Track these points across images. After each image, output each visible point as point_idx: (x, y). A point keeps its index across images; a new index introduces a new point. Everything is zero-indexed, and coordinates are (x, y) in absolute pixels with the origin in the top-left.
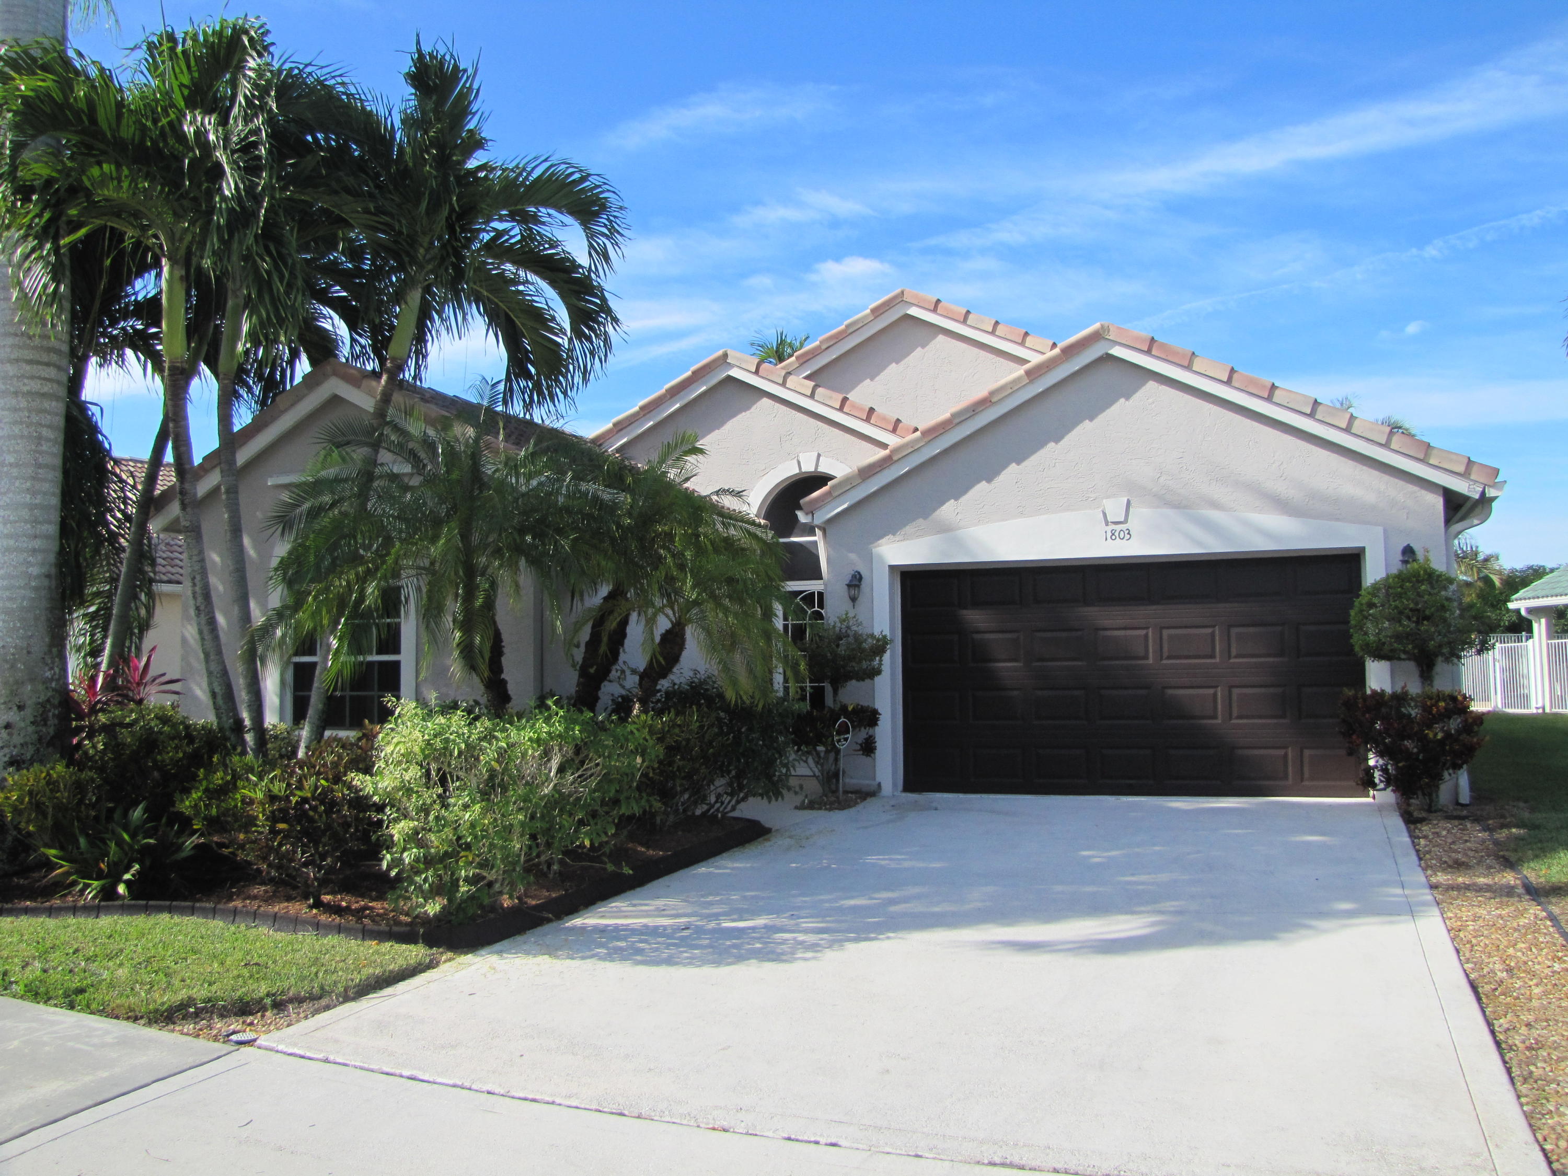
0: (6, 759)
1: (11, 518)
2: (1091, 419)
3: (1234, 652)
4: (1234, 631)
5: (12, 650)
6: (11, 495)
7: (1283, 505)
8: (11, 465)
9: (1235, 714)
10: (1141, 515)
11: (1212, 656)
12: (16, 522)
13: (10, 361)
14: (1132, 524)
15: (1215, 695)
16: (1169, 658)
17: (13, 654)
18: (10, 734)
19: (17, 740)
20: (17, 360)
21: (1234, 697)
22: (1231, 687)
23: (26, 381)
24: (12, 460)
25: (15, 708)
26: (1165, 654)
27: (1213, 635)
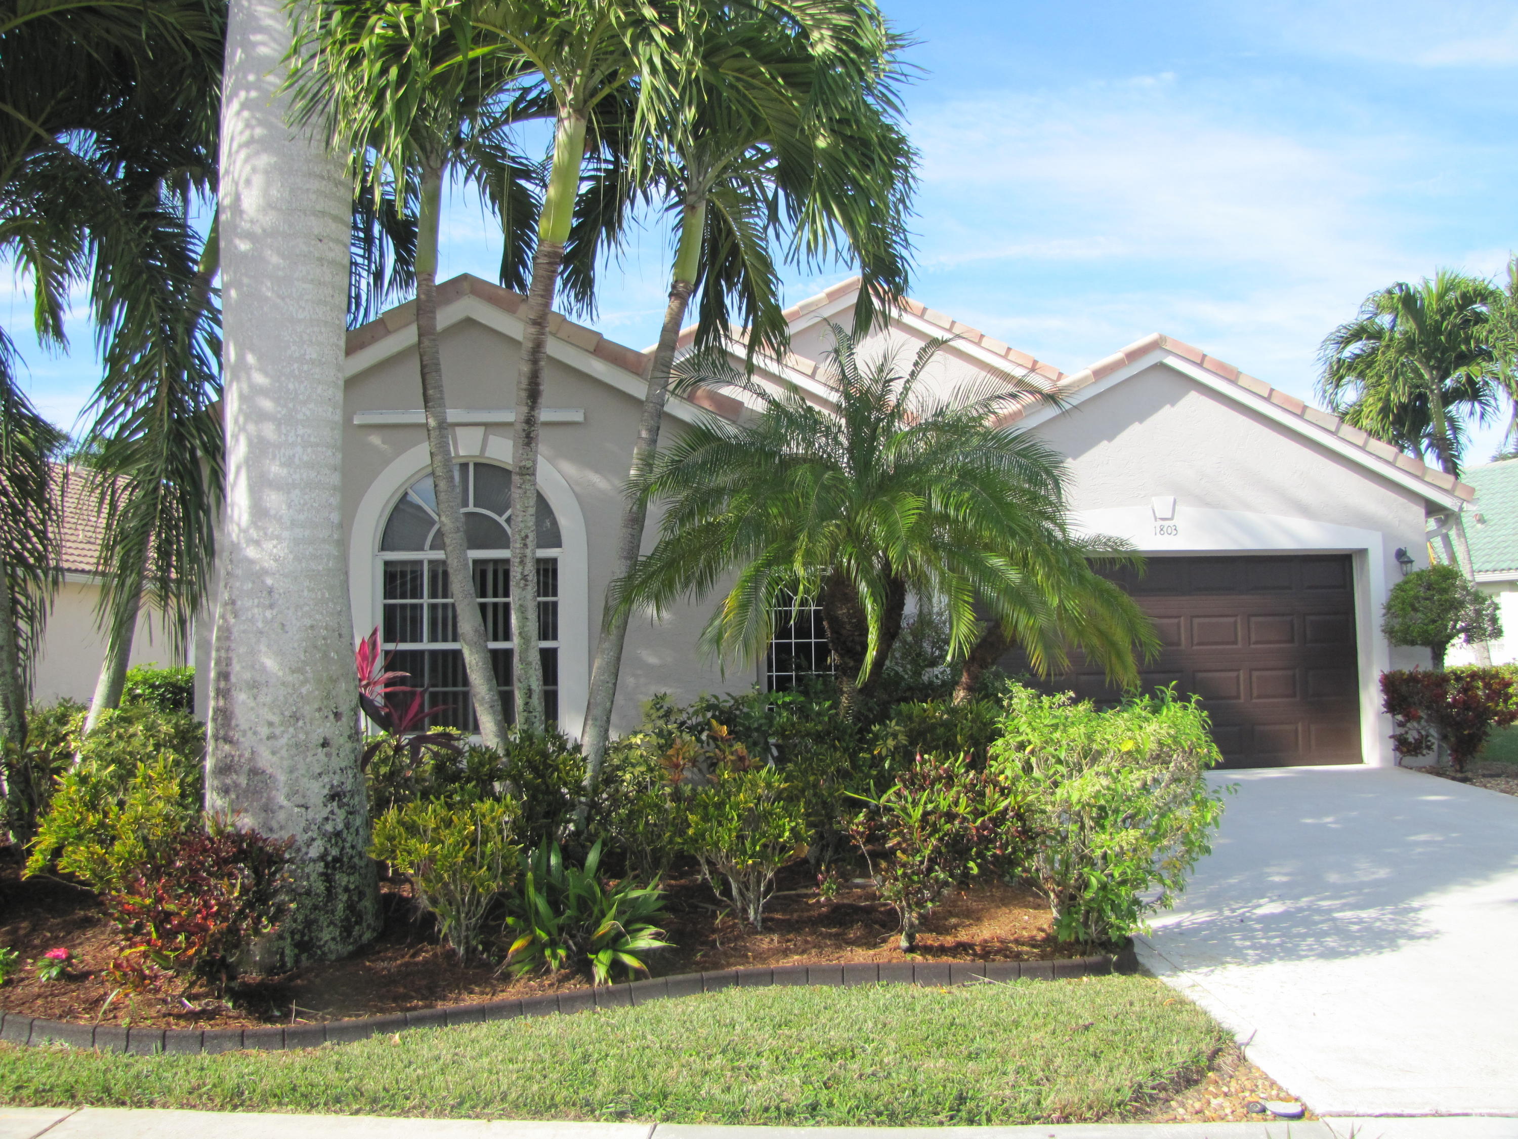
0: (326, 791)
1: (312, 439)
2: (1141, 421)
3: (1253, 639)
4: (1253, 619)
5: (324, 633)
6: (312, 406)
7: (1304, 510)
8: (312, 362)
9: (1255, 694)
10: (1187, 514)
11: (1235, 642)
12: (317, 445)
13: (315, 213)
14: (1178, 521)
15: (1238, 677)
16: (1199, 644)
17: (325, 639)
18: (328, 755)
19: (337, 763)
20: (323, 213)
21: (1254, 679)
22: (1251, 670)
23: (331, 244)
24: (314, 356)
25: (332, 717)
26: (1196, 640)
27: (1235, 623)
